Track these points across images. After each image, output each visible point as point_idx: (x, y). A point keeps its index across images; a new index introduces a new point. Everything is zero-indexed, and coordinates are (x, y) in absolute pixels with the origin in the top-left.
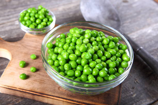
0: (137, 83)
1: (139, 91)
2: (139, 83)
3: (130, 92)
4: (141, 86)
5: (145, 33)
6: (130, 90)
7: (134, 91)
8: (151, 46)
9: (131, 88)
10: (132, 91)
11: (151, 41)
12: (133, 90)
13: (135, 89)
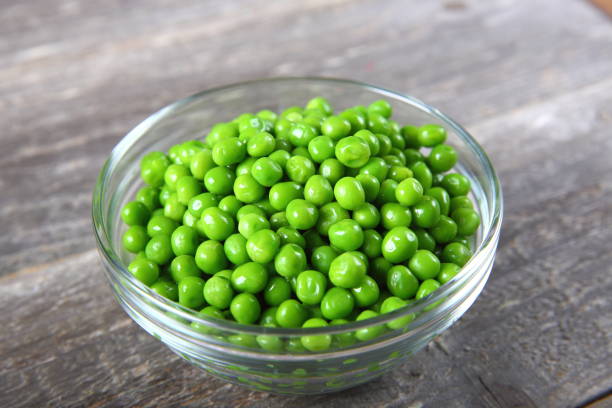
0: (437, 351)
1: (441, 392)
2: (446, 354)
3: (393, 391)
4: (454, 367)
5: (522, 128)
6: (396, 384)
7: (417, 391)
8: (537, 186)
9: (402, 371)
10: (406, 390)
11: (541, 163)
12: (410, 384)
13: (421, 377)
